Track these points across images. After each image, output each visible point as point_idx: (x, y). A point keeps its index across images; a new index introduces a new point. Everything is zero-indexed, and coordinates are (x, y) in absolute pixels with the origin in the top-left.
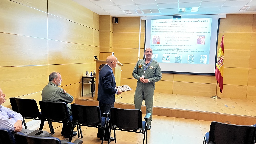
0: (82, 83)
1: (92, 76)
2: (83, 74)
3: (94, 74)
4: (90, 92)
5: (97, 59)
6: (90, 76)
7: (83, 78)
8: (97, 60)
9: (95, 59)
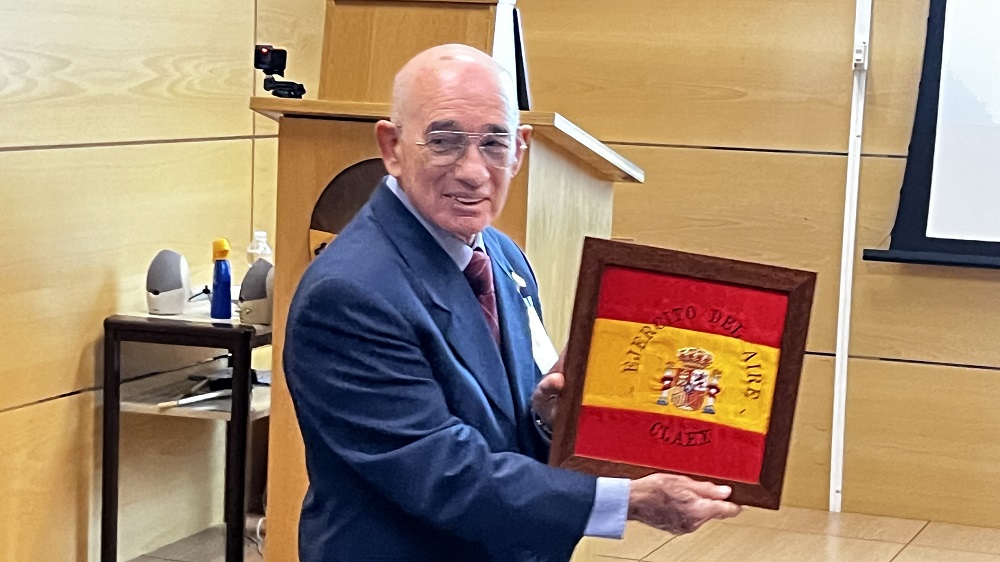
0: (95, 400)
1: (235, 320)
2: (110, 289)
3: (256, 288)
4: (206, 510)
5: (296, 90)
6: (198, 312)
7: (118, 332)
8: (291, 104)
9: (269, 84)
